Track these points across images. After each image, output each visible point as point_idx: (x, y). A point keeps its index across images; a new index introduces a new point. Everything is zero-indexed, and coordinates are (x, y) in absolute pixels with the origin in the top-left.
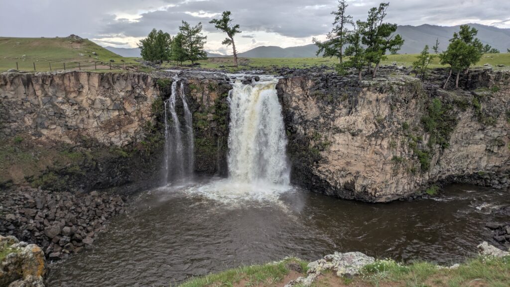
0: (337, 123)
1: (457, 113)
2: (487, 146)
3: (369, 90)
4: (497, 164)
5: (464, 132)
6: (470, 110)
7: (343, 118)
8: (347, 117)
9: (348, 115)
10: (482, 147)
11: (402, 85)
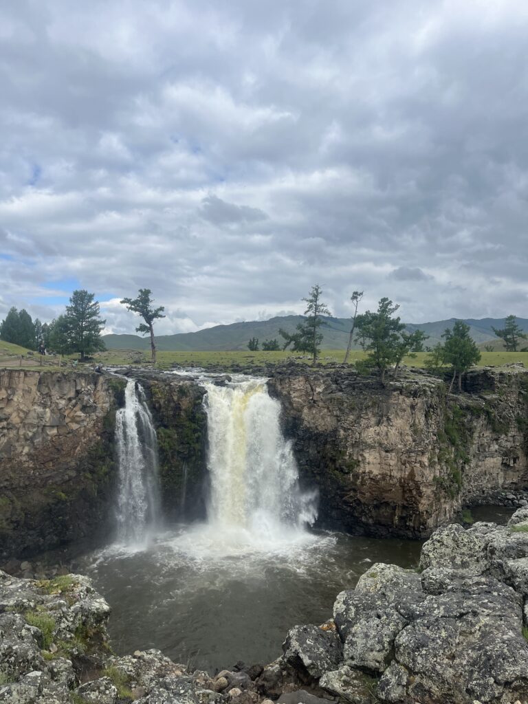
0: (365, 435)
1: (471, 421)
2: (503, 460)
3: (401, 393)
4: (515, 480)
5: (480, 443)
6: (484, 417)
7: (371, 429)
8: (376, 428)
9: (378, 426)
10: (498, 460)
11: (432, 387)
